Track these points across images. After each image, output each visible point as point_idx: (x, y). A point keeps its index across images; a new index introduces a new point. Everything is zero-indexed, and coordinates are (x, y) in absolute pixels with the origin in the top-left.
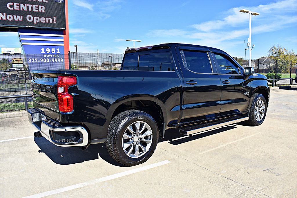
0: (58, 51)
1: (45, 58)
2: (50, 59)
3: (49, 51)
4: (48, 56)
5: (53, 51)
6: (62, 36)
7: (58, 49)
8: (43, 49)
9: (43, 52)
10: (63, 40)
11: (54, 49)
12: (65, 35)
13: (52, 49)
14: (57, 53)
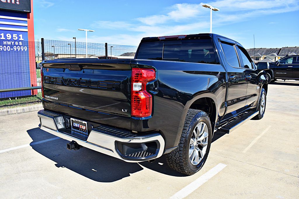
0: (21, 37)
1: (5, 45)
2: (12, 46)
3: (10, 37)
4: (9, 43)
5: (15, 38)
6: (26, 19)
7: (21, 36)
8: (2, 35)
9: (3, 38)
10: (26, 25)
11: (16, 35)
12: (29, 18)
13: (14, 35)
14: (20, 39)
